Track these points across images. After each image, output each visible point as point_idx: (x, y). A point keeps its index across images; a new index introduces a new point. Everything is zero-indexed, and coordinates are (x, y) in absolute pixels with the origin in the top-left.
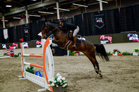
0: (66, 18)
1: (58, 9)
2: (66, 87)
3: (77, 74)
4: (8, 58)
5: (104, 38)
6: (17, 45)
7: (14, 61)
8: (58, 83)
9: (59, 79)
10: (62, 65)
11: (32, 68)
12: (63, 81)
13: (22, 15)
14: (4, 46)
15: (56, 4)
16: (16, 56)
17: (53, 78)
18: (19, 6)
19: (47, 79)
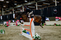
0: (40, 9)
1: (37, 5)
2: (40, 39)
3: (45, 34)
4: (15, 26)
5: (57, 18)
6: (19, 21)
7: (18, 27)
8: (36, 38)
9: (37, 36)
10: (38, 30)
11: (25, 31)
12: (38, 37)
13: (21, 8)
14: (13, 21)
15: (36, 3)
16: (18, 25)
17: (34, 35)
18: (20, 4)
19: (32, 36)
